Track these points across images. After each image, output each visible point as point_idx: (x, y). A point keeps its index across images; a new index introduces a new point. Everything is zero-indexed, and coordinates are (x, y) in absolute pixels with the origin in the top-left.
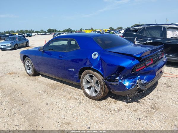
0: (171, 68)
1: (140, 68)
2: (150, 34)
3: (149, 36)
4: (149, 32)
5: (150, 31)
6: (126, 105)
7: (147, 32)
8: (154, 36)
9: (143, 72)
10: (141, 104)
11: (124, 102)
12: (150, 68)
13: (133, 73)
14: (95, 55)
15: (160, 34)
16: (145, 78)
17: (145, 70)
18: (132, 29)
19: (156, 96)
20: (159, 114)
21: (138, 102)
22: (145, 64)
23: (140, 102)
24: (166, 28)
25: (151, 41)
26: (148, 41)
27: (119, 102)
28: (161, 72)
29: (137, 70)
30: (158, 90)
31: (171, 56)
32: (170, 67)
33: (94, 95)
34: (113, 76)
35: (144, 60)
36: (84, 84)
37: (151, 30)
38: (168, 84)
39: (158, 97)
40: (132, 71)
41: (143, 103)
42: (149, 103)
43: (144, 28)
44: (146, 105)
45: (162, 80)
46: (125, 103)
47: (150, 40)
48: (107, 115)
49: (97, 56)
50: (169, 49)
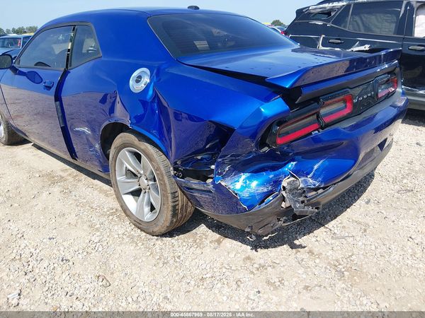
0: (419, 127)
1: (294, 130)
2: (363, 23)
3: (363, 32)
4: (361, 19)
5: (366, 15)
6: (248, 258)
7: (357, 18)
8: (378, 32)
9: (307, 148)
10: (302, 254)
11: (244, 246)
12: (337, 131)
13: (266, 149)
14: (138, 80)
15: (393, 26)
16: (316, 167)
17: (316, 140)
18: (312, 11)
19: (359, 223)
20: (358, 303)
21: (293, 246)
22: (318, 117)
23: (301, 246)
24: (415, 5)
25: (367, 47)
26: (358, 46)
27: (229, 243)
28: (381, 146)
29: (279, 141)
30: (368, 202)
31: (421, 92)
32: (416, 127)
33: (148, 216)
34: (199, 157)
35: (316, 99)
36: (118, 179)
37: (367, 13)
38: (405, 181)
39: (365, 231)
40: (262, 144)
41: (311, 252)
42: (331, 252)
43: (348, 6)
44: (317, 261)
45: (387, 168)
46: (249, 247)
47: (362, 43)
48: (169, 296)
49: (146, 80)
50: (418, 71)
